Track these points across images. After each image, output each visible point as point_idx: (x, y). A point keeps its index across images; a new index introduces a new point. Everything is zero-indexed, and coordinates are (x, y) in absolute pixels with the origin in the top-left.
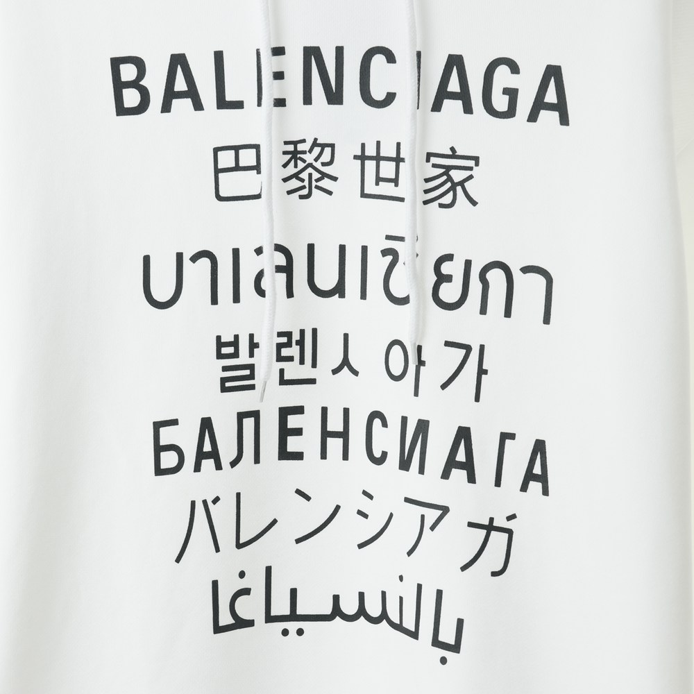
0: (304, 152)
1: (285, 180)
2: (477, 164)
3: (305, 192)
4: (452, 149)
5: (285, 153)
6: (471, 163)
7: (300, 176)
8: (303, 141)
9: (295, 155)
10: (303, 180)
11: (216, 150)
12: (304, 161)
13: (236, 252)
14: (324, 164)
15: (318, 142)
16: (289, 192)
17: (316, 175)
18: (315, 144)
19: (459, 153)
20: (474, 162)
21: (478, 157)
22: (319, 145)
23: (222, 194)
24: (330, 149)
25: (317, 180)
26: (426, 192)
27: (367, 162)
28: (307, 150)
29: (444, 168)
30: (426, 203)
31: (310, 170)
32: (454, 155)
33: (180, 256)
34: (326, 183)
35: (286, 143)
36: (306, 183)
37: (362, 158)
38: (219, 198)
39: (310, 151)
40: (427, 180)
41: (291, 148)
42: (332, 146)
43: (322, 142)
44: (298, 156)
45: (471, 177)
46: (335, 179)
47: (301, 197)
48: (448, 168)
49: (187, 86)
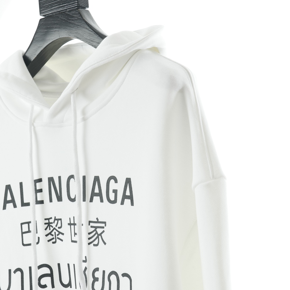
0: (52, 223)
1: (47, 235)
2: (105, 226)
3: (54, 240)
4: (97, 219)
5: (45, 224)
6: (103, 225)
7: (52, 233)
8: (51, 218)
9: (49, 224)
10: (53, 235)
11: (22, 224)
12: (52, 227)
13: (30, 268)
14: (59, 228)
15: (56, 218)
16: (49, 241)
17: (57, 233)
18: (55, 219)
19: (99, 221)
20: (104, 224)
21: (106, 222)
22: (57, 220)
23: (25, 243)
24: (60, 221)
25: (58, 235)
26: (89, 239)
27: (72, 226)
28: (53, 222)
29: (94, 228)
30: (89, 244)
31: (55, 231)
32: (98, 222)
33: (10, 271)
34: (60, 236)
35: (45, 219)
36: (54, 237)
37: (70, 224)
38: (24, 245)
39: (54, 222)
40: (89, 234)
41: (47, 221)
42: (61, 219)
43: (57, 218)
44: (50, 225)
45: (104, 231)
46: (63, 234)
47: (53, 243)
48: (96, 228)
49: (11, 198)
